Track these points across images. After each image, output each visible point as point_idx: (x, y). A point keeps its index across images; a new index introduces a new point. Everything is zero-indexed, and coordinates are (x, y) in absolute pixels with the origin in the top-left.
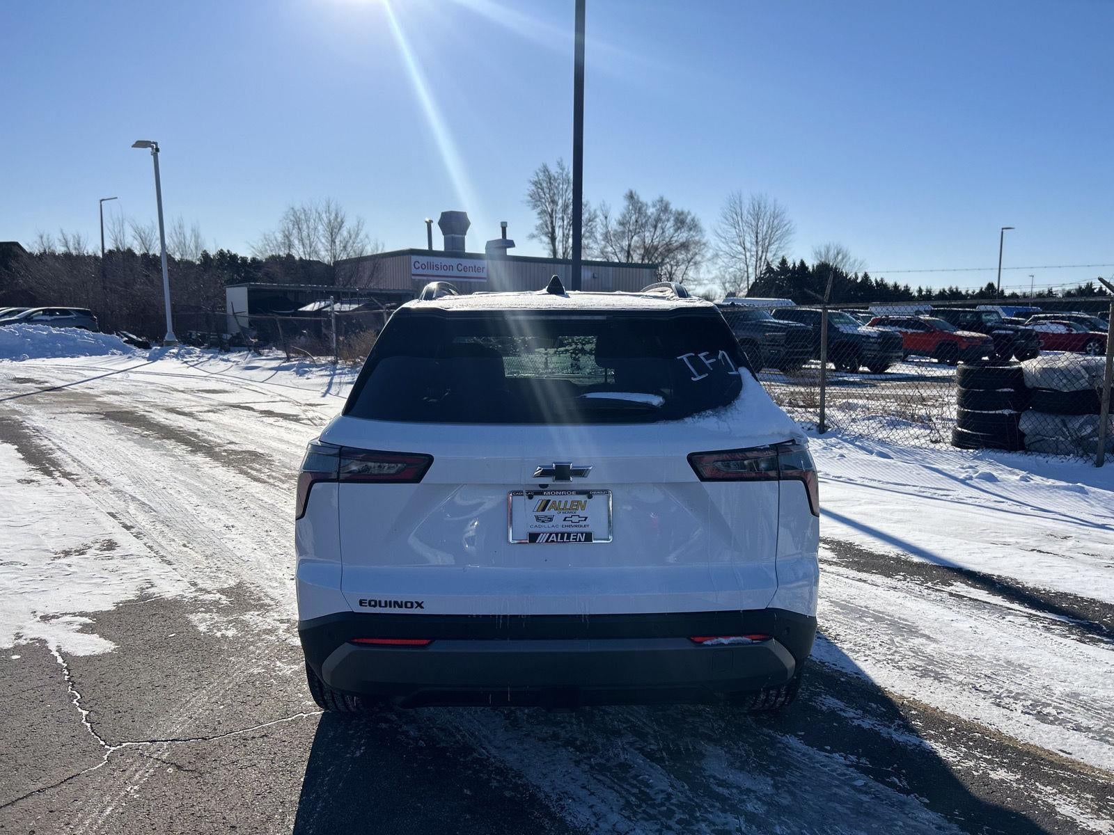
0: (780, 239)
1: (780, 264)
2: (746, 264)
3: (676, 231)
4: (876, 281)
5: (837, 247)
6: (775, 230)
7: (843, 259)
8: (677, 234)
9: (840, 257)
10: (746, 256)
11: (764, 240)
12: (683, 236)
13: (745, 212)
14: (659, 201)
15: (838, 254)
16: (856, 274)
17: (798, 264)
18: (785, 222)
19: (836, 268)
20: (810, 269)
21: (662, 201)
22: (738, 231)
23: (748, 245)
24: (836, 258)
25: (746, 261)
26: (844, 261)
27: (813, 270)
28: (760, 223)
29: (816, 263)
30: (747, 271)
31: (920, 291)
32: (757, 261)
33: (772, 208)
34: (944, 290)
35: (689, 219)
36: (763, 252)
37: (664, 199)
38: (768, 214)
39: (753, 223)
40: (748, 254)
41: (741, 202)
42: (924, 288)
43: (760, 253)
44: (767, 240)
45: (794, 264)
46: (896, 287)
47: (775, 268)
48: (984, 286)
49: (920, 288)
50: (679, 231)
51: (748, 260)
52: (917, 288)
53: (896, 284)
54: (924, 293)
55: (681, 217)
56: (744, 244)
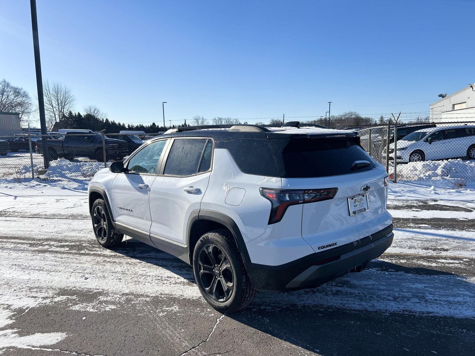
0: (69, 102)
1: (69, 114)
2: (54, 114)
3: (15, 97)
4: (111, 122)
5: (94, 107)
6: (66, 99)
7: (97, 113)
8: (15, 99)
9: (96, 112)
10: (53, 110)
11: (61, 103)
12: (19, 100)
13: (51, 90)
14: (3, 82)
15: (95, 110)
16: (103, 119)
17: (77, 114)
18: (71, 96)
19: (94, 116)
20: (83, 116)
21: (5, 82)
22: (48, 98)
23: (54, 105)
24: (94, 112)
25: (54, 112)
26: (98, 113)
27: (84, 117)
28: (59, 95)
29: (85, 114)
30: (55, 117)
31: (129, 126)
32: (59, 113)
33: (64, 89)
34: (138, 126)
35: (22, 92)
36: (62, 108)
37: (6, 81)
38: (62, 91)
39: (55, 95)
40: (55, 109)
41: (48, 85)
42: (130, 125)
43: (60, 109)
44: (63, 103)
45: (75, 114)
46: (119, 124)
47: (67, 116)
48: (152, 124)
49: (129, 125)
50: (17, 97)
51: (55, 112)
52: (128, 125)
53: (119, 123)
54: (130, 127)
55: (18, 90)
56: (52, 104)
